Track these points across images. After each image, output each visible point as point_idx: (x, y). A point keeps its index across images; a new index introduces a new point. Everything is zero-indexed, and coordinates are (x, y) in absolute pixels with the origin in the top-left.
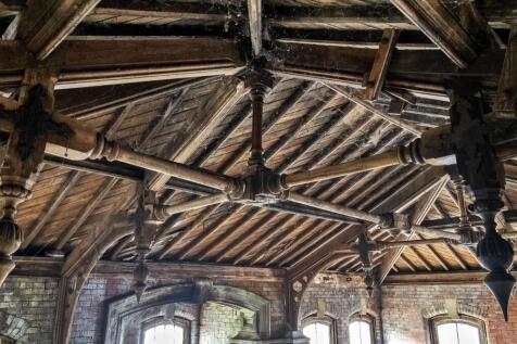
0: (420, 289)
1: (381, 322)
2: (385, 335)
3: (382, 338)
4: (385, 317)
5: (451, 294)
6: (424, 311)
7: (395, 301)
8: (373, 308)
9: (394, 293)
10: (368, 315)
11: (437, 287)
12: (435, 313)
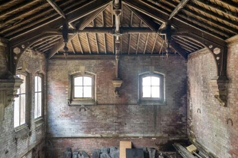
0: (69, 62)
1: (47, 77)
3: (47, 84)
4: (49, 75)
5: (83, 64)
6: (70, 72)
7: (56, 67)
8: (44, 71)
9: (55, 64)
10: (42, 74)
11: (77, 61)
12: (75, 72)
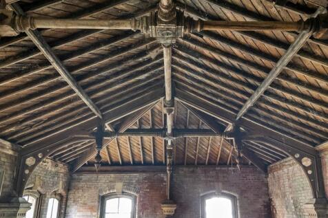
0: (101, 176)
1: (67, 200)
2: (68, 209)
3: (65, 211)
4: (71, 196)
5: (121, 180)
6: (100, 191)
7: (81, 184)
8: (65, 189)
9: (81, 179)
10: (61, 195)
11: (112, 175)
12: (108, 192)
